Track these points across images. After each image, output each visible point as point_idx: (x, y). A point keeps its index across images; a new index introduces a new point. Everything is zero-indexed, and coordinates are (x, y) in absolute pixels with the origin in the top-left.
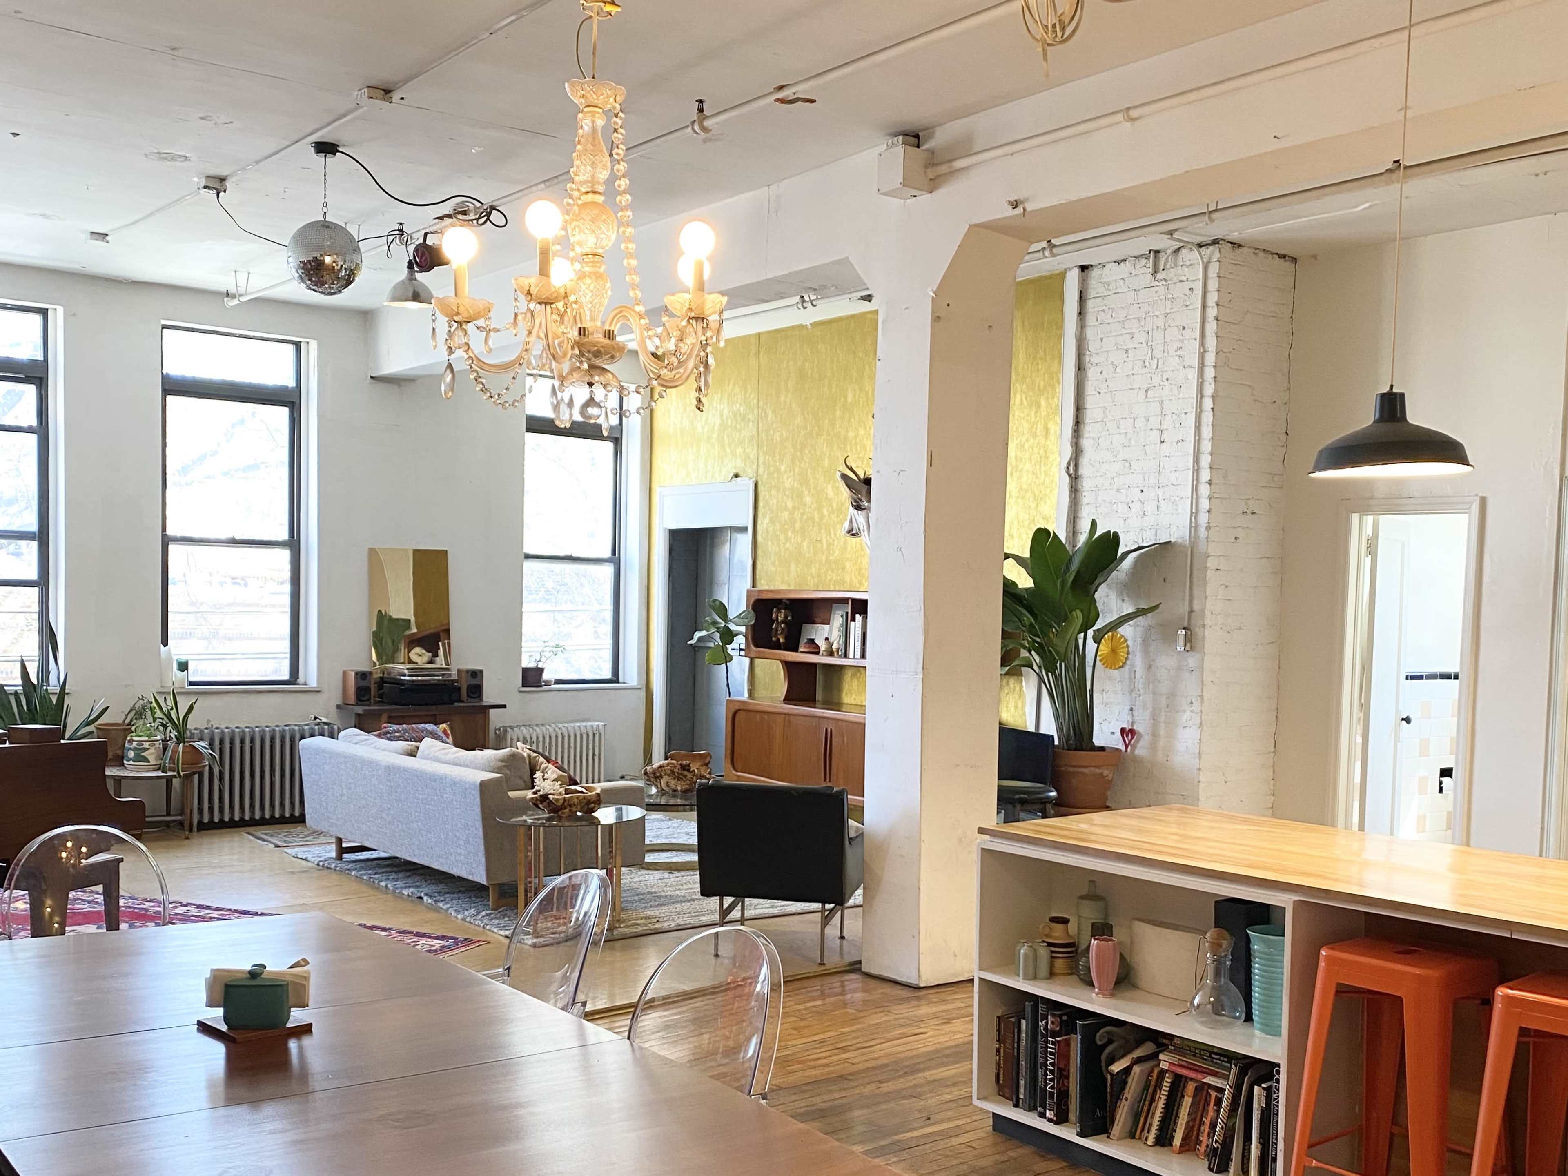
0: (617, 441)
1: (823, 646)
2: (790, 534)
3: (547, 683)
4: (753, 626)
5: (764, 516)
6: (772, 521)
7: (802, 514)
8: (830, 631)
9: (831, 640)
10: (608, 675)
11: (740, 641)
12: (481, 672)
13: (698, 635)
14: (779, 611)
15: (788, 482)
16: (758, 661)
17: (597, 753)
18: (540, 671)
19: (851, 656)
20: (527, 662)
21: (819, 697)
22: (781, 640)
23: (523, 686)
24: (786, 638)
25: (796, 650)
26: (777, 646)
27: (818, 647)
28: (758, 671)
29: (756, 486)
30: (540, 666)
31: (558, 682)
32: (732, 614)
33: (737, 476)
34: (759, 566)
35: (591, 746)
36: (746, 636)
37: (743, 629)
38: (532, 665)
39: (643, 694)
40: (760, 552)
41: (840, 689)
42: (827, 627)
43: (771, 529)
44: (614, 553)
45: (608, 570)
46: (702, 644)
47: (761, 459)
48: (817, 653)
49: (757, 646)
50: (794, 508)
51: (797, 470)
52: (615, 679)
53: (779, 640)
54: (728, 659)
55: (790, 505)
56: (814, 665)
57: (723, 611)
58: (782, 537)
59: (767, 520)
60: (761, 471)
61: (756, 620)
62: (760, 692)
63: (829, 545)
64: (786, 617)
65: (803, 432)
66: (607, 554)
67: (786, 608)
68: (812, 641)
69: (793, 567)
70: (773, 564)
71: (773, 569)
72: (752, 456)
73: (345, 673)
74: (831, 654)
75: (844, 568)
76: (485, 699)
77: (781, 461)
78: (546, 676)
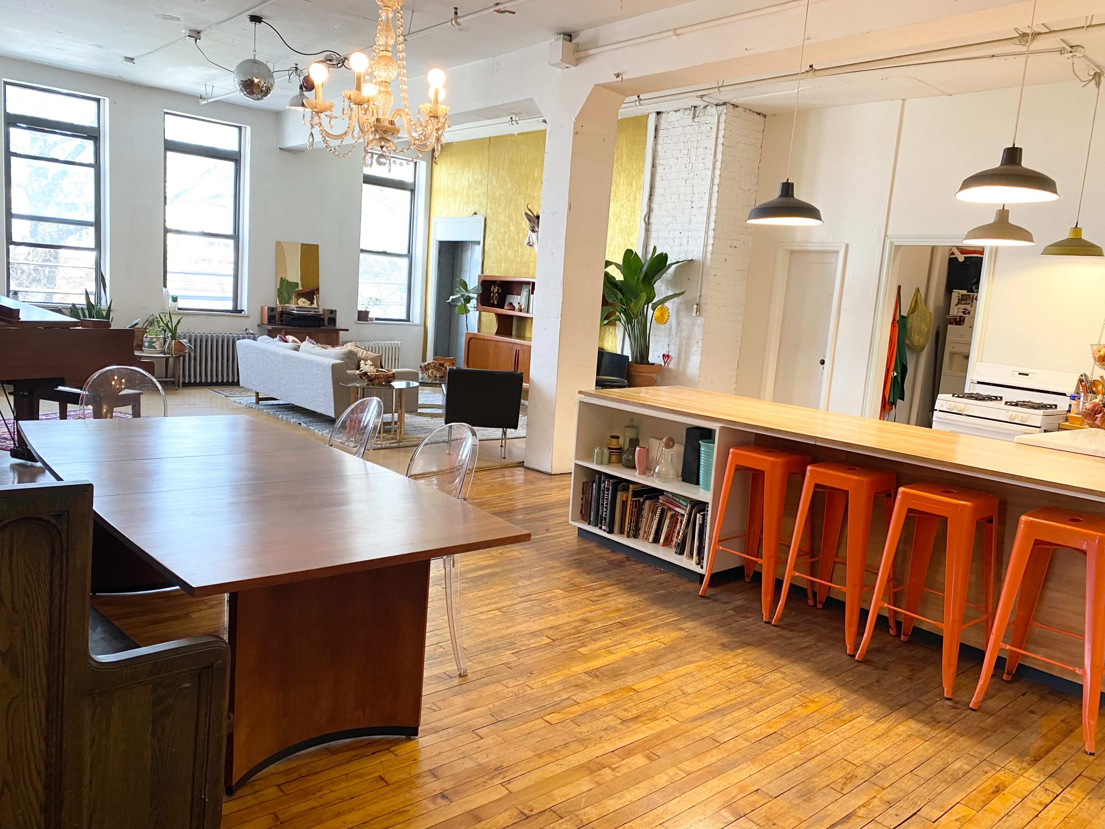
0: (413, 191)
1: (517, 307)
2: (502, 246)
3: (371, 320)
4: (481, 294)
5: (489, 236)
6: (493, 239)
7: (509, 236)
8: (521, 299)
9: (521, 304)
10: (404, 317)
11: (474, 302)
12: (336, 311)
13: (452, 297)
14: (495, 287)
15: (502, 218)
16: (483, 313)
17: (397, 358)
18: (367, 313)
19: (531, 312)
20: (361, 308)
21: (514, 333)
22: (496, 303)
23: (358, 320)
24: (498, 302)
25: (503, 308)
26: (493, 305)
27: (514, 307)
28: (483, 318)
29: (485, 220)
30: (368, 310)
31: (377, 319)
32: (470, 287)
33: (475, 214)
34: (485, 263)
35: (394, 354)
36: (477, 299)
37: (475, 296)
38: (363, 309)
39: (422, 328)
40: (486, 255)
41: (525, 330)
42: (519, 297)
43: (492, 243)
44: (409, 252)
45: (405, 261)
46: (453, 303)
47: (489, 205)
48: (514, 310)
49: (483, 305)
50: (505, 233)
51: (507, 212)
52: (408, 319)
53: (494, 302)
54: (467, 311)
55: (503, 231)
56: (512, 317)
57: (465, 285)
58: (498, 248)
59: (490, 239)
60: (488, 212)
61: (482, 291)
62: (484, 329)
63: (522, 253)
64: (498, 290)
65: (511, 192)
66: (406, 252)
67: (499, 286)
68: (511, 304)
69: (503, 264)
70: (493, 262)
71: (493, 265)
72: (484, 203)
73: (262, 308)
74: (521, 311)
75: (529, 266)
76: (337, 326)
77: (499, 207)
78: (370, 316)
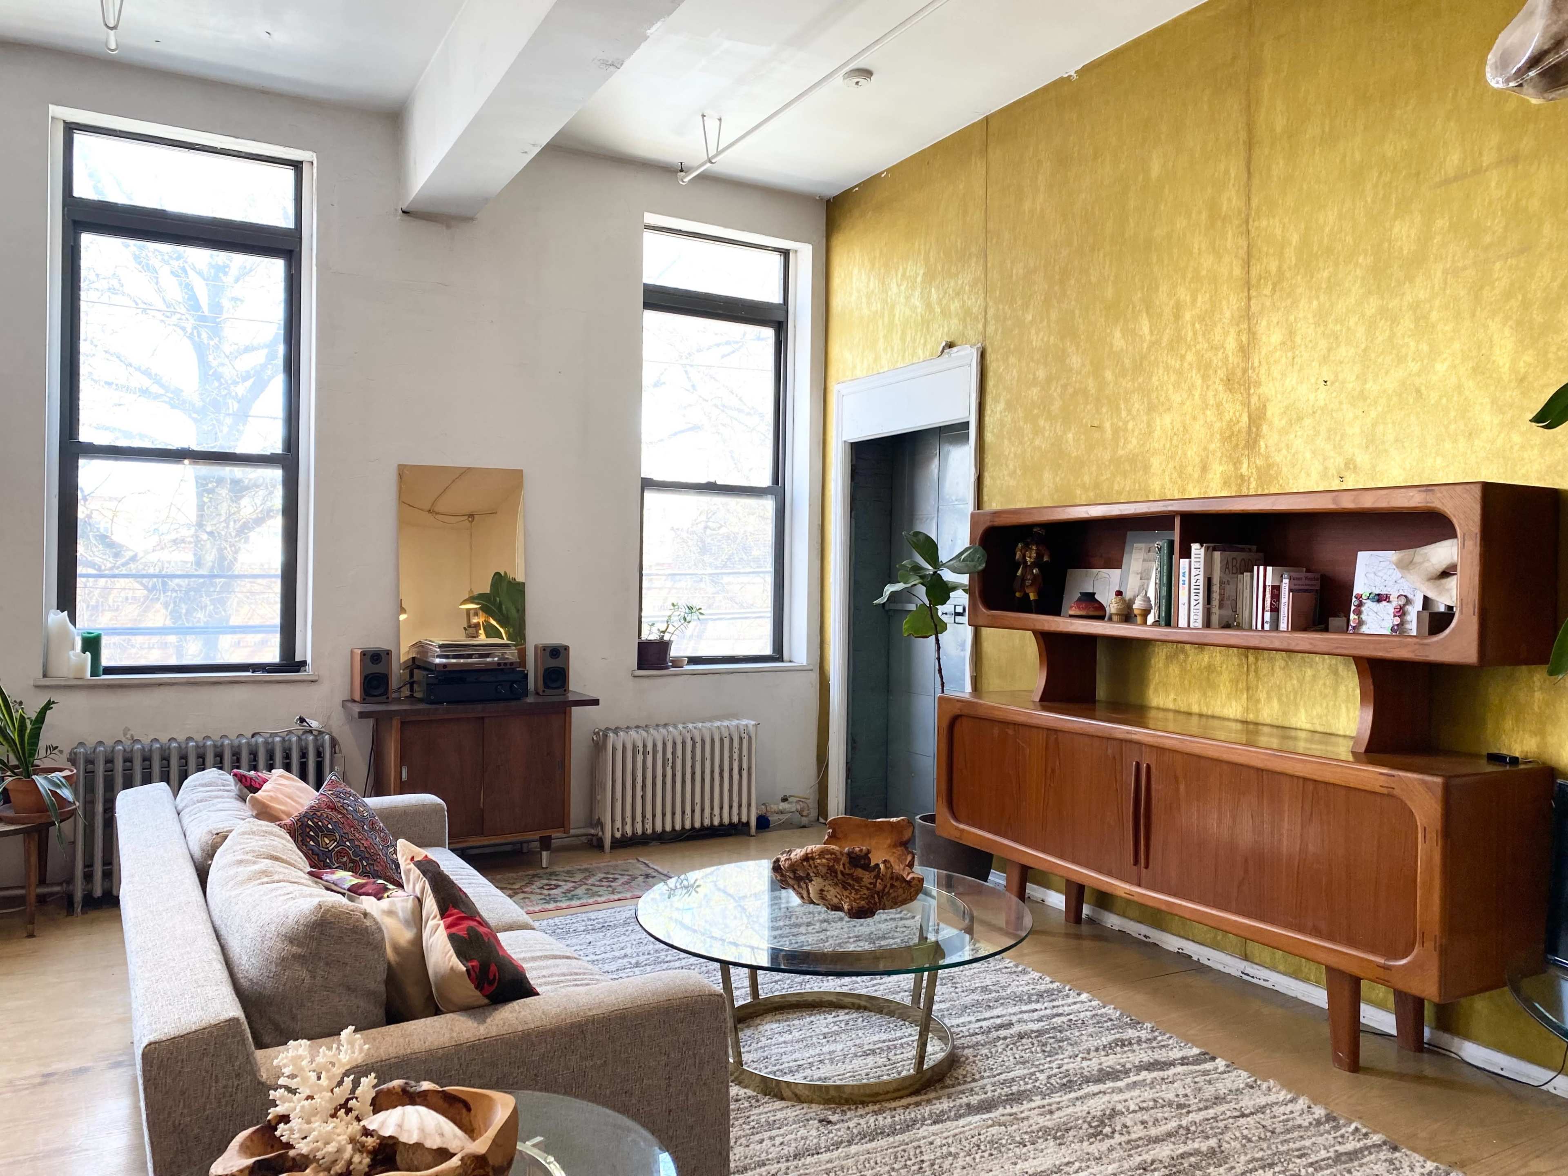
0: (780, 328)
1: (1112, 605)
2: (1041, 422)
3: (677, 663)
4: (984, 571)
5: (996, 400)
6: (1009, 406)
7: (1065, 387)
8: (1123, 580)
9: (1128, 595)
10: (768, 651)
11: (959, 599)
12: (566, 648)
13: (889, 589)
14: (1027, 547)
15: (1037, 338)
16: (986, 632)
17: (745, 765)
18: (663, 646)
19: (1183, 623)
20: (649, 634)
21: (1101, 692)
22: (1032, 597)
23: (639, 668)
24: (1040, 594)
25: (1057, 612)
26: (1025, 606)
27: (1101, 607)
28: (988, 646)
29: (983, 355)
30: (667, 637)
31: (693, 660)
32: (945, 555)
33: (950, 345)
34: (987, 481)
35: (736, 756)
36: (969, 590)
37: (964, 579)
38: (654, 636)
39: (815, 676)
40: (989, 460)
41: (1142, 682)
42: (1117, 572)
43: (1008, 419)
44: (776, 481)
45: (768, 505)
46: (893, 606)
47: (991, 312)
48: (1101, 618)
49: (990, 606)
50: (1049, 380)
51: (1054, 316)
52: (778, 654)
53: (1027, 596)
54: (938, 627)
55: (1041, 374)
56: (1091, 640)
57: (930, 549)
58: (1028, 429)
59: (1001, 406)
60: (990, 329)
61: (987, 563)
62: (992, 682)
63: (1116, 431)
64: (1039, 556)
65: (1064, 252)
66: (765, 480)
67: (1040, 541)
68: (1089, 598)
69: (1047, 476)
70: (1012, 474)
71: (1013, 483)
72: (975, 310)
73: (352, 652)
74: (1127, 616)
75: (1146, 468)
76: (572, 687)
77: (1026, 306)
78: (674, 652)
